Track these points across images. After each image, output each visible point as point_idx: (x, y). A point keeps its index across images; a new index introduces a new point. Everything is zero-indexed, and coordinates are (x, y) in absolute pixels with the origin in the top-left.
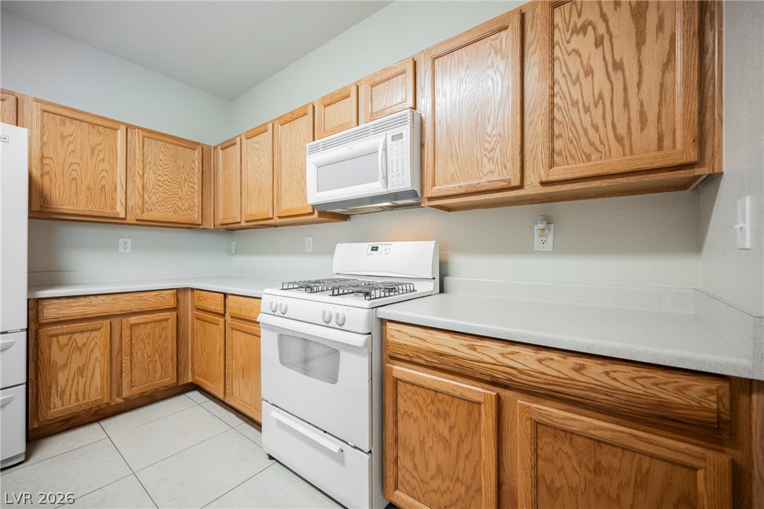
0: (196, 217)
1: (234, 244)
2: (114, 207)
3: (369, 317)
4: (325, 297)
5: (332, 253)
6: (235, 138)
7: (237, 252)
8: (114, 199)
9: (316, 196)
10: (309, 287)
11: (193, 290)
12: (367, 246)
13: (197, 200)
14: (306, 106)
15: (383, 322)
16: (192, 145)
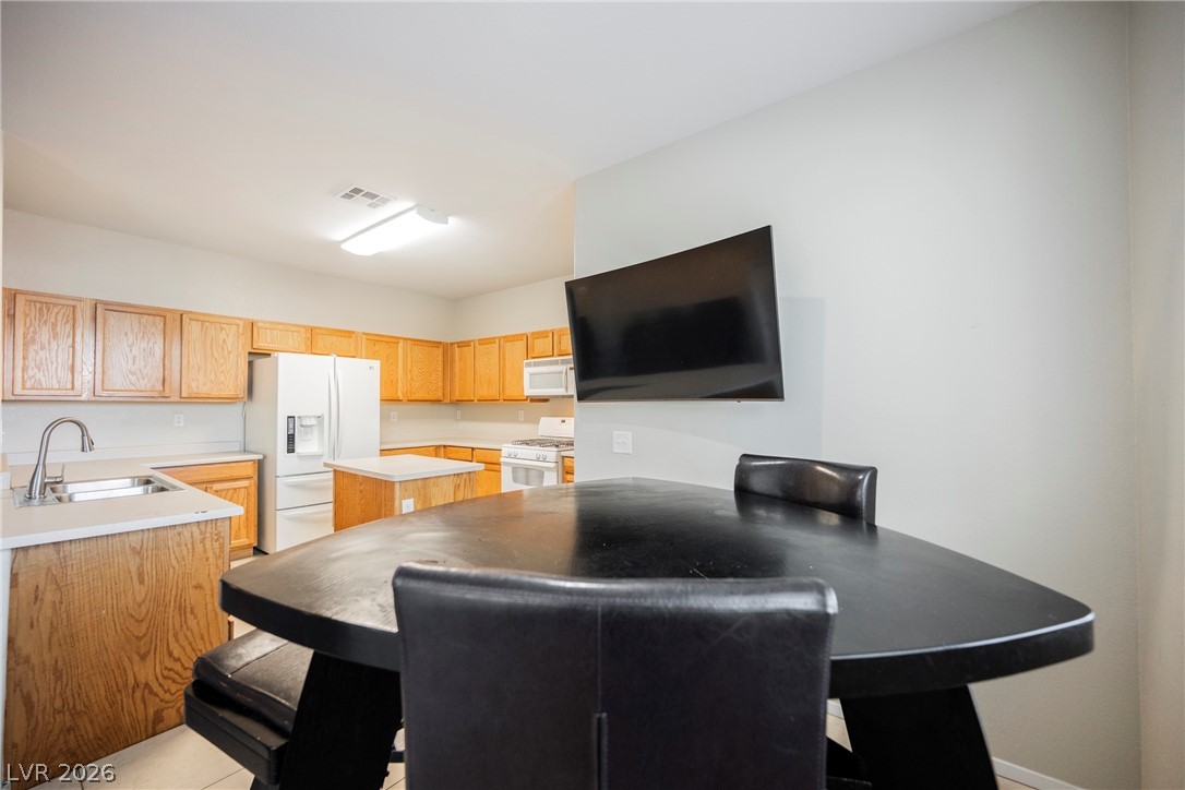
0: (439, 395)
1: (459, 412)
2: (397, 393)
3: (557, 456)
4: (537, 448)
5: (538, 422)
6: (469, 342)
7: (464, 418)
8: (397, 389)
9: (529, 391)
10: (526, 443)
11: (445, 446)
12: (560, 419)
13: (440, 384)
14: (522, 335)
15: (563, 457)
16: (437, 344)
